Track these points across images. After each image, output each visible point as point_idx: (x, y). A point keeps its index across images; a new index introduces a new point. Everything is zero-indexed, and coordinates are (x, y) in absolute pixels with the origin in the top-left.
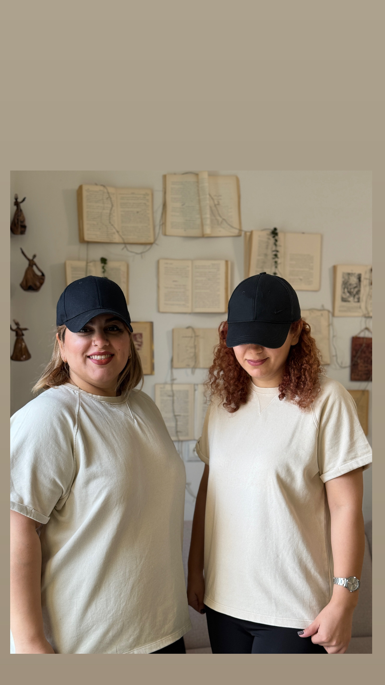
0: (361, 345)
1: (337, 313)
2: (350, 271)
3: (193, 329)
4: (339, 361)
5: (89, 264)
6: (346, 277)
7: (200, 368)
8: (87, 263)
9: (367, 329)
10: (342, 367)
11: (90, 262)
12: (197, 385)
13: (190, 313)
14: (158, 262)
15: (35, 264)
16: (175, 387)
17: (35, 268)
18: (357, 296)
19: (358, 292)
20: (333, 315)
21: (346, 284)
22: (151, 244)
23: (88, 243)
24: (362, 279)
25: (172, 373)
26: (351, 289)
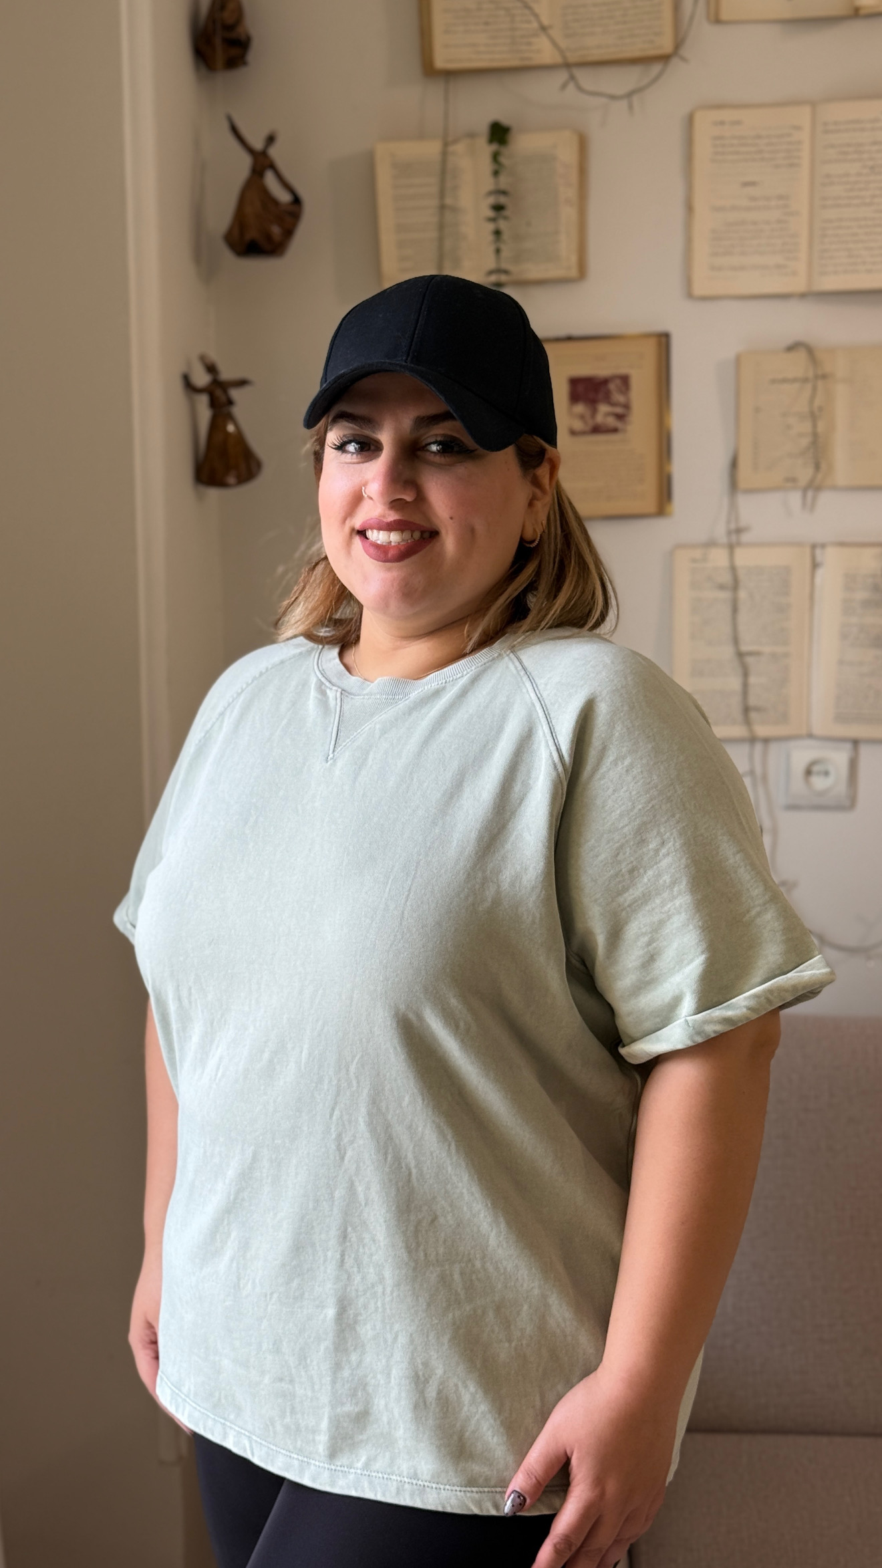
3: (810, 350)
5: (451, 148)
7: (834, 488)
8: (446, 144)
11: (456, 141)
12: (823, 546)
13: (803, 296)
14: (690, 120)
15: (272, 166)
16: (744, 558)
17: (270, 180)
22: (665, 59)
23: (450, 75)
25: (733, 506)
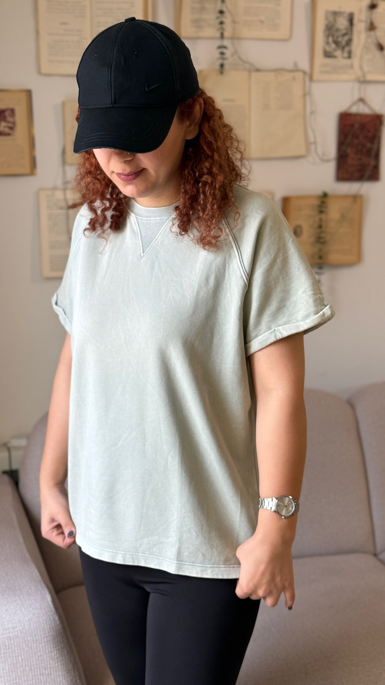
0: (352, 126)
1: (316, 75)
2: (336, 9)
4: (320, 150)
6: (331, 19)
9: (362, 100)
10: (325, 161)
16: (70, 195)
18: (347, 49)
19: (349, 42)
20: (311, 79)
21: (330, 29)
24: (355, 21)
25: (64, 171)
26: (338, 37)
